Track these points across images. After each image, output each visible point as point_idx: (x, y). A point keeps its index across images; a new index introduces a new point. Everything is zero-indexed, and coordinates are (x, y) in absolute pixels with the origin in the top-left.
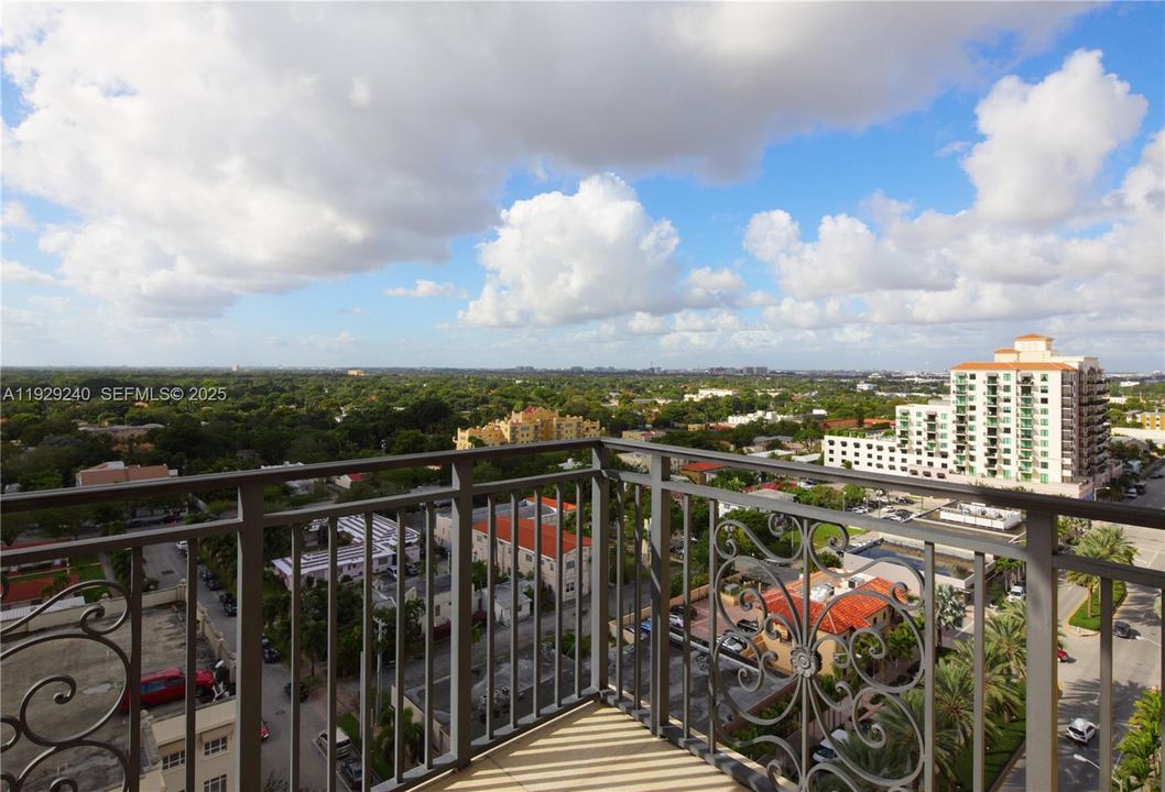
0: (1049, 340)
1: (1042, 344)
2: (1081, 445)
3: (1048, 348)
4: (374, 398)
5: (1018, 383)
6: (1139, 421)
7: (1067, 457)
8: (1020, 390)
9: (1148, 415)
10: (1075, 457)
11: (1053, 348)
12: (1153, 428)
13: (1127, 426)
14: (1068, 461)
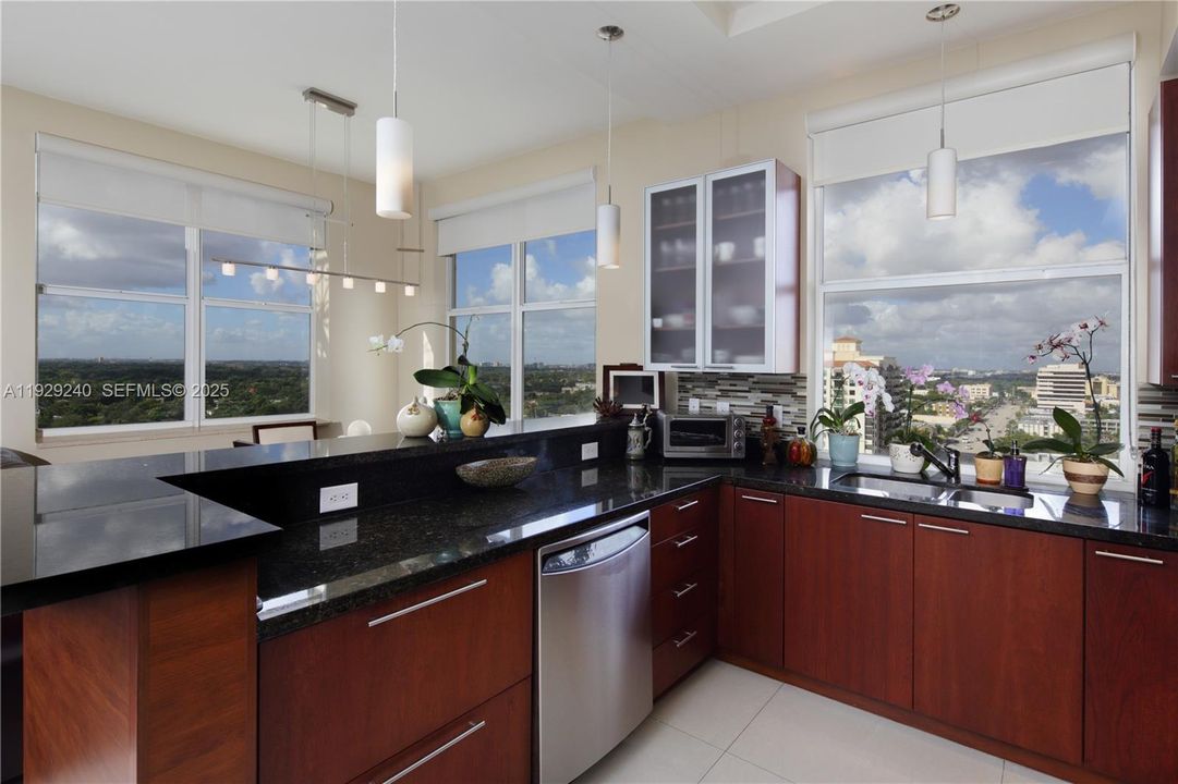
0: (858, 342)
1: (853, 346)
2: (881, 429)
3: (858, 349)
4: (251, 390)
5: (832, 377)
6: (934, 409)
7: (870, 438)
8: (833, 383)
9: (940, 404)
10: (876, 439)
11: (862, 348)
12: (944, 415)
13: (924, 413)
14: (870, 442)
